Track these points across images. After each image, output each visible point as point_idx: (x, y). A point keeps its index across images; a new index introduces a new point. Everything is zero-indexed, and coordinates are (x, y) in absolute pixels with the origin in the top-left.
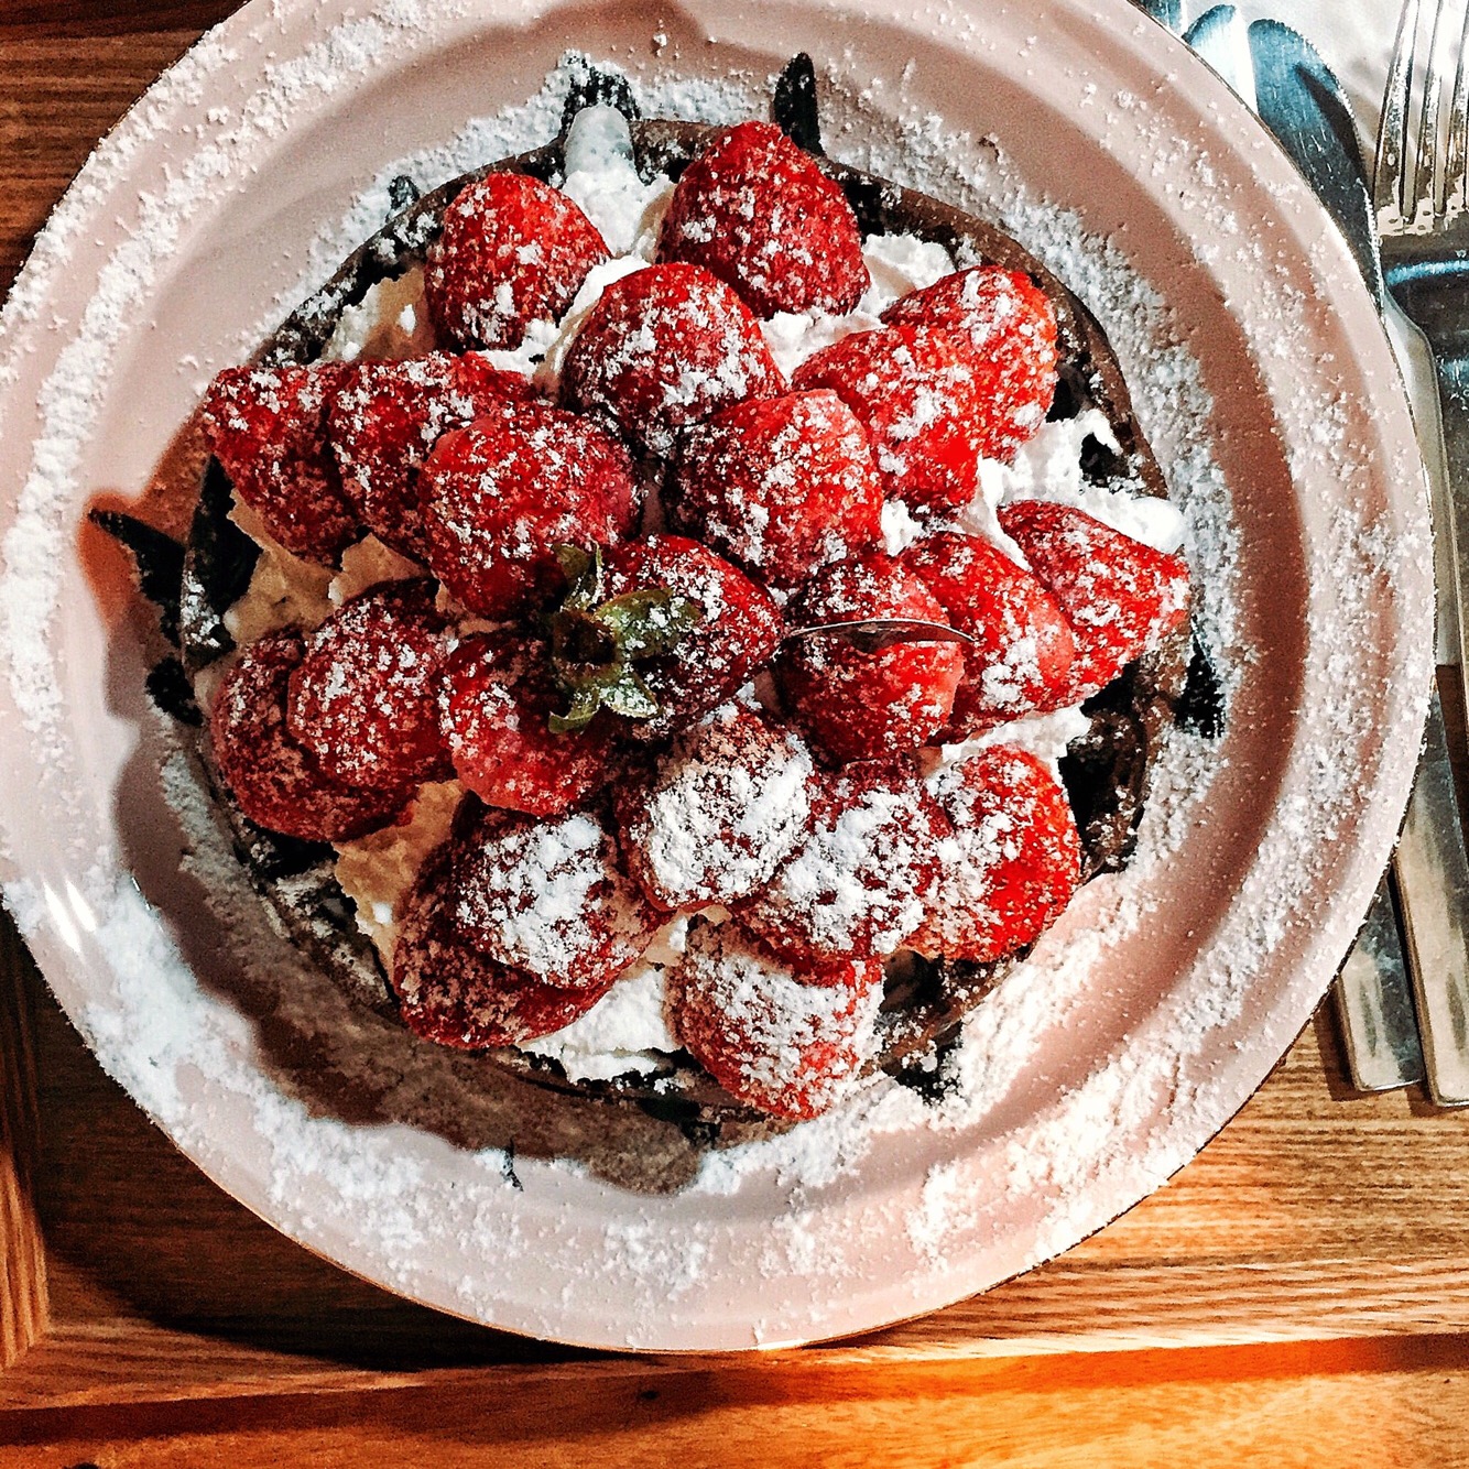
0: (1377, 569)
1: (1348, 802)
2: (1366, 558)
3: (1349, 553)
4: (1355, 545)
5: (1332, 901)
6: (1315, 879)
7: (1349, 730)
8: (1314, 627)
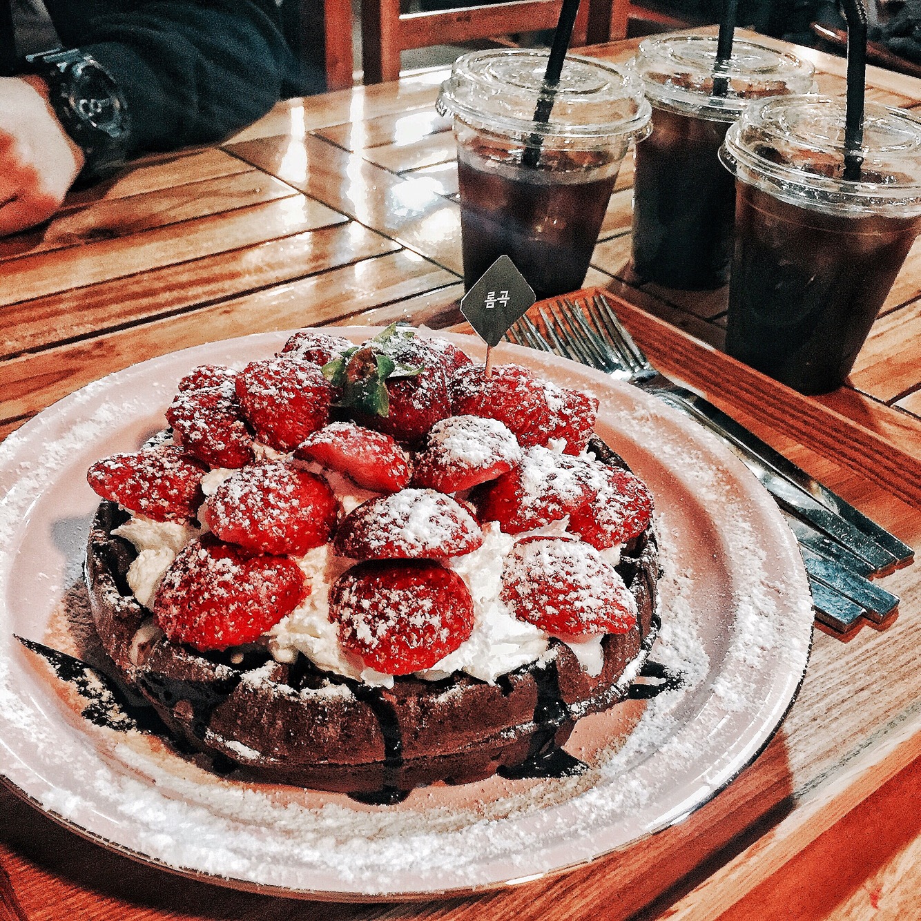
0: (649, 417)
1: (720, 475)
2: (642, 418)
3: (634, 422)
4: (634, 419)
5: (752, 499)
6: (738, 502)
7: (695, 461)
8: (647, 446)
